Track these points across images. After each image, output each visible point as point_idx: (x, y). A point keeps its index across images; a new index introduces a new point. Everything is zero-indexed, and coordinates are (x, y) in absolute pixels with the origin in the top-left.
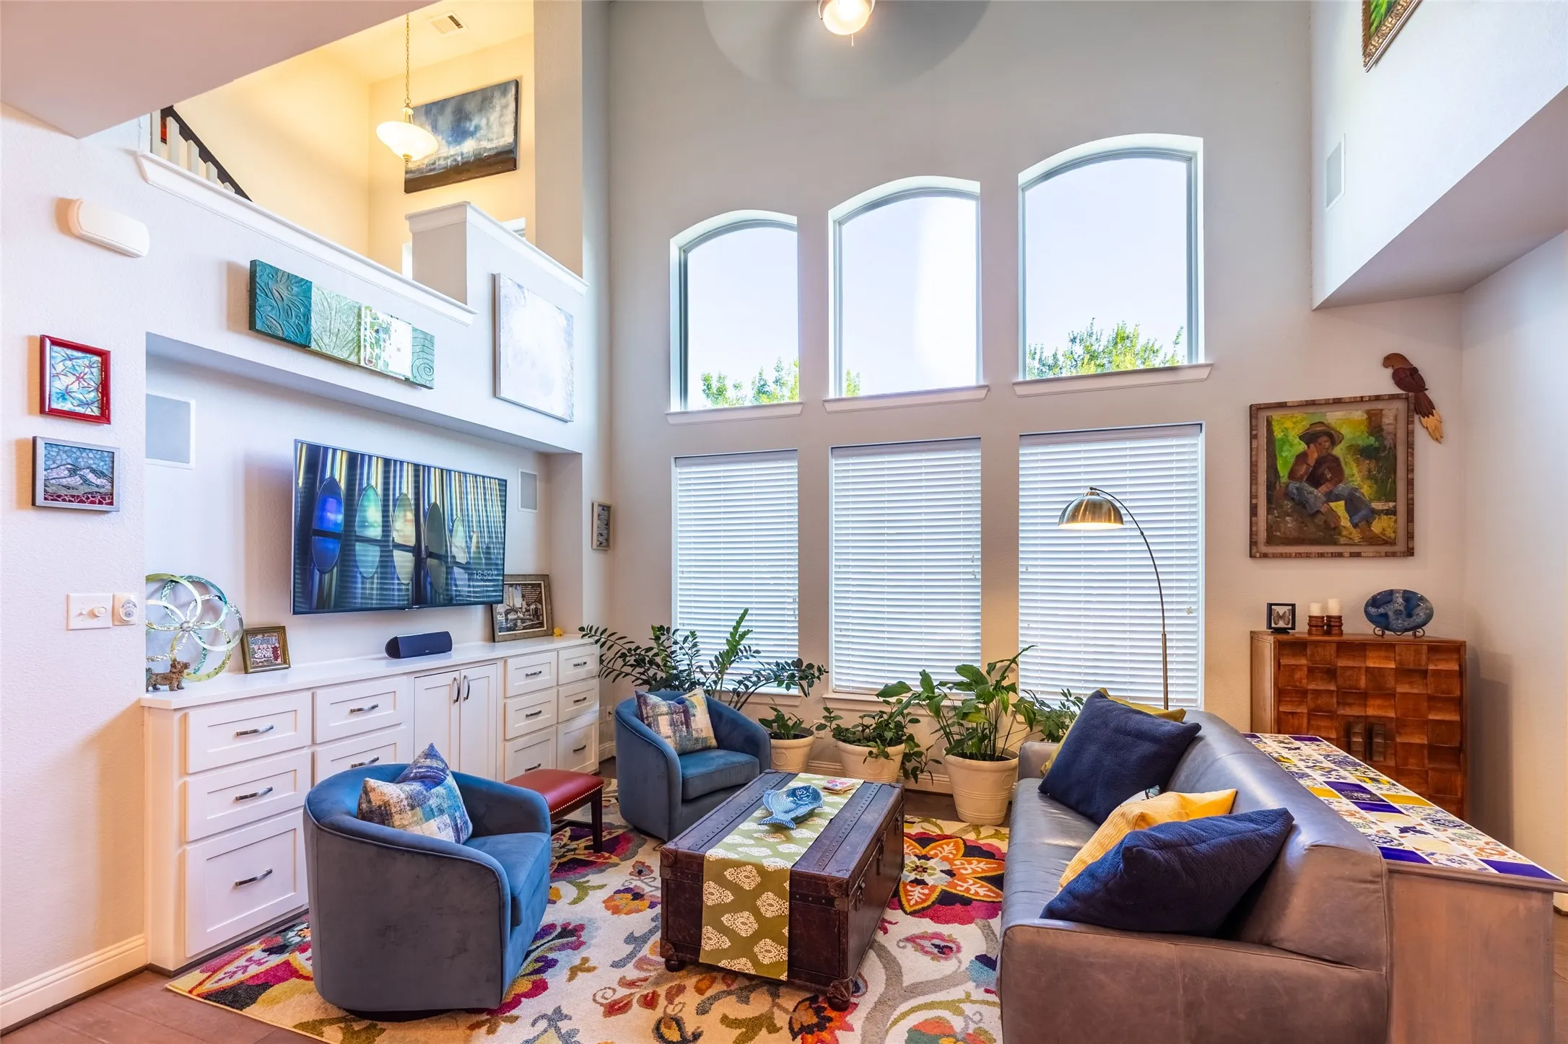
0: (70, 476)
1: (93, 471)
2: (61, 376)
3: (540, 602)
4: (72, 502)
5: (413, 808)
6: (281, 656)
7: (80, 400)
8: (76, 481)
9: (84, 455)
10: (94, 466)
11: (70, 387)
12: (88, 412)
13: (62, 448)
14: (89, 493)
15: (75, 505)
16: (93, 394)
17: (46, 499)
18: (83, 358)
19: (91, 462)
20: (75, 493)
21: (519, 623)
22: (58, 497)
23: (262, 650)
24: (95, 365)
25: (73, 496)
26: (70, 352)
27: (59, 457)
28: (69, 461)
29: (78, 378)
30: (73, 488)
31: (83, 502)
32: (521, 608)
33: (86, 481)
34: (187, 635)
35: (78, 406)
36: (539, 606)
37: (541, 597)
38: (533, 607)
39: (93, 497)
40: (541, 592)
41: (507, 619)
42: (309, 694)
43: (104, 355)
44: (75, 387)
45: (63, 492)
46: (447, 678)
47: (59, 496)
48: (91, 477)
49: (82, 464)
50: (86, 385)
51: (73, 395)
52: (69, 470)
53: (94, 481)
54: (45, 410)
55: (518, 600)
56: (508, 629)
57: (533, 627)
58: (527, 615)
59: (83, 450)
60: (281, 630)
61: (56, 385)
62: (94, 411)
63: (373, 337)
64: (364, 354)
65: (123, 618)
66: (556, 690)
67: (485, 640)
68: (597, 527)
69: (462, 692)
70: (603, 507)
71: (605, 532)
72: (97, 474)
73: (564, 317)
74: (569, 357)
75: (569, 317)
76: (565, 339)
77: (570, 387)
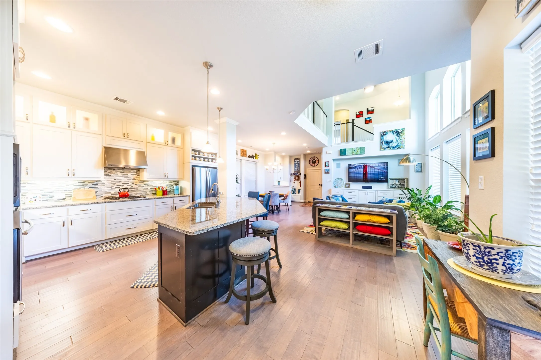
3: (405, 183)
6: (349, 187)
21: (397, 186)
22: (326, 173)
23: (347, 186)
36: (404, 184)
40: (405, 181)
41: (393, 186)
42: (343, 190)
43: (329, 162)
46: (365, 191)
54: (325, 167)
55: (397, 182)
56: (393, 187)
57: (401, 187)
58: (399, 185)
59: (327, 169)
60: (350, 184)
61: (326, 165)
62: (328, 166)
63: (354, 151)
64: (353, 153)
65: (330, 182)
66: (392, 198)
67: (386, 188)
68: (416, 168)
69: (367, 194)
70: (419, 163)
71: (420, 169)
72: (328, 171)
73: (401, 130)
74: (403, 136)
75: (402, 129)
76: (402, 134)
77: (404, 142)
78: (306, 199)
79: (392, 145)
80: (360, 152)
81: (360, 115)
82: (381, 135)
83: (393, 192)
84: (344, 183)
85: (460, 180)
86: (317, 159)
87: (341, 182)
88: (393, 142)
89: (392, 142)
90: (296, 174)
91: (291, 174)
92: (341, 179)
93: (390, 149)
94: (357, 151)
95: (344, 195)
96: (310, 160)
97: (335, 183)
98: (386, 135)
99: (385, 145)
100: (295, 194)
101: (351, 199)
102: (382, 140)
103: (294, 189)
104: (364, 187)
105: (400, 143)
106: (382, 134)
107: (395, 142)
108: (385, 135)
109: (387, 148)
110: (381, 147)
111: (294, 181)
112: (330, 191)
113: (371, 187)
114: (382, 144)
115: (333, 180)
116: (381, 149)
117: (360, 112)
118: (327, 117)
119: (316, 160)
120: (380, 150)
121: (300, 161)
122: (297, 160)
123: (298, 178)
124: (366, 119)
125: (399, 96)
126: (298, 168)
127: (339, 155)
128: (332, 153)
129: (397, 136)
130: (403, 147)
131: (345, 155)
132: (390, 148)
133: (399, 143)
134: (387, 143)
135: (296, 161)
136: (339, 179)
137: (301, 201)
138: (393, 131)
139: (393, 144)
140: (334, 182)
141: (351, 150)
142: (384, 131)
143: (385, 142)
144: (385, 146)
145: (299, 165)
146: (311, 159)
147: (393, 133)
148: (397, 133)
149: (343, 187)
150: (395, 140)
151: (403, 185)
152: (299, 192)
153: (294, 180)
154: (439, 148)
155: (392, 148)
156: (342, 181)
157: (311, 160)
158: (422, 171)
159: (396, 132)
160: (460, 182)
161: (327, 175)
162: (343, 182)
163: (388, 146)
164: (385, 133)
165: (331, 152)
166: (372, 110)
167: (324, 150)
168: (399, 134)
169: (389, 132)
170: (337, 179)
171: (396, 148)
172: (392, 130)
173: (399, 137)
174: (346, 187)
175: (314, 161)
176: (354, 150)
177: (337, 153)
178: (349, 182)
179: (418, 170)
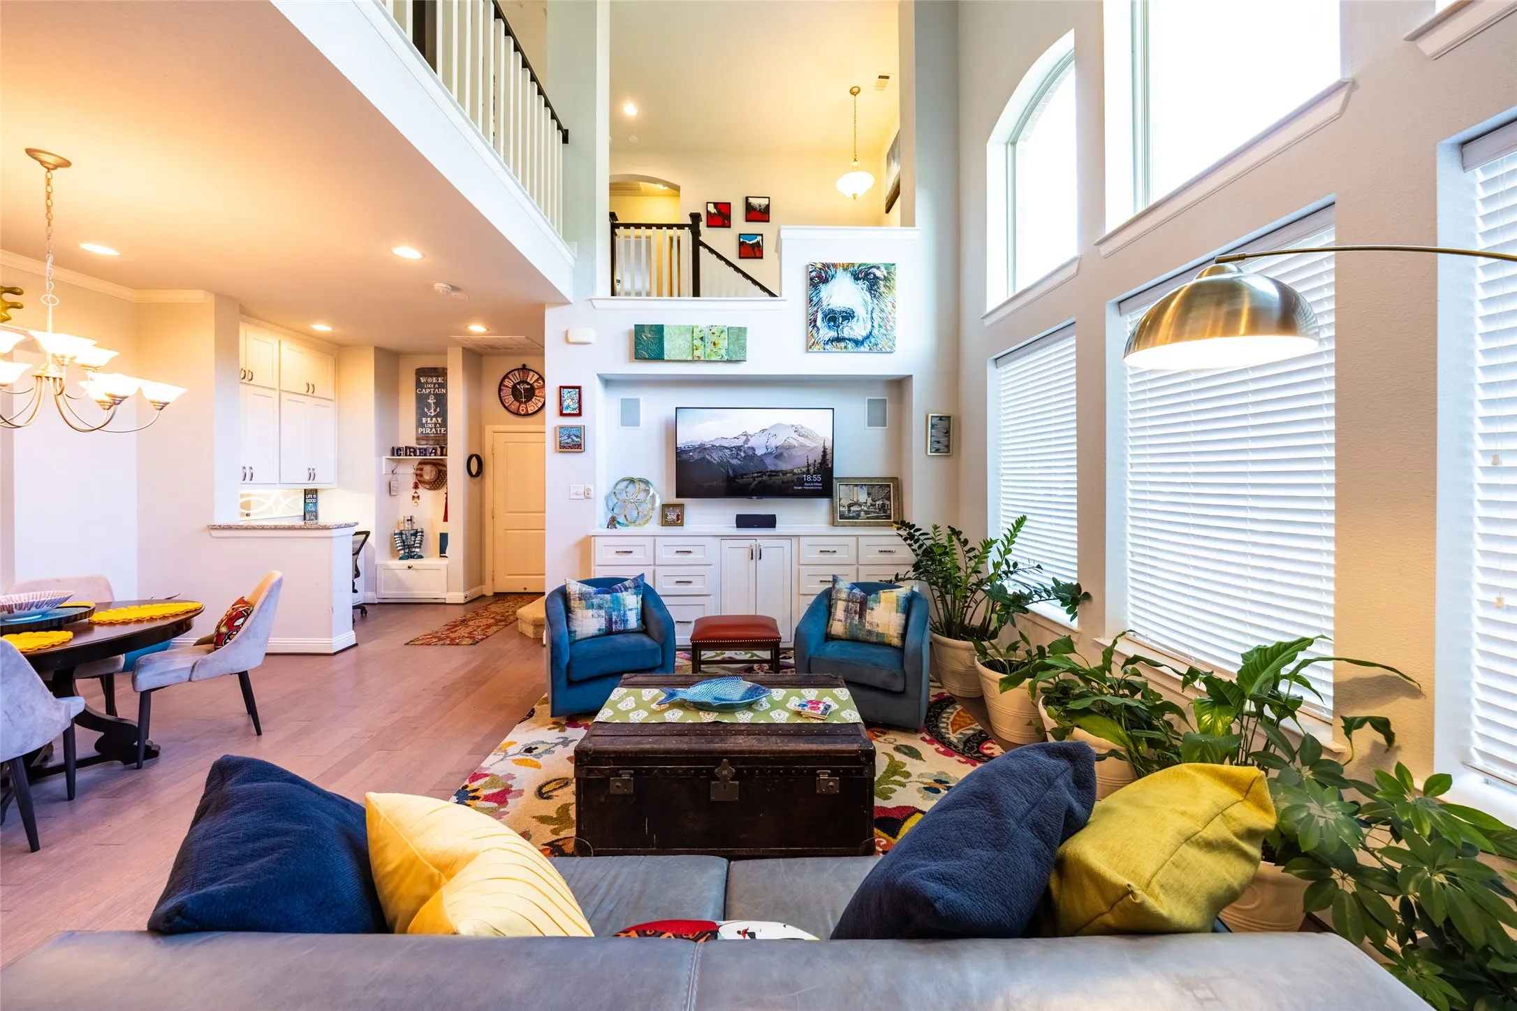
0: (567, 439)
1: (575, 436)
2: (567, 400)
3: (889, 499)
5: (580, 599)
6: (679, 521)
7: (572, 408)
8: (570, 440)
9: (573, 430)
10: (576, 434)
11: (570, 403)
12: (575, 412)
13: (564, 428)
15: (570, 450)
16: (577, 404)
17: (560, 449)
18: (573, 391)
19: (575, 432)
20: (569, 445)
21: (862, 514)
22: (564, 447)
23: (672, 516)
24: (577, 392)
25: (568, 447)
26: (570, 390)
27: (565, 432)
28: (567, 432)
29: (572, 399)
30: (568, 443)
31: (572, 448)
32: (866, 503)
33: (573, 440)
34: (631, 504)
35: (572, 410)
36: (888, 502)
37: (890, 495)
38: (880, 502)
39: (575, 446)
40: (890, 491)
41: (849, 511)
42: (652, 538)
43: (579, 388)
45: (566, 445)
46: (747, 543)
48: (574, 438)
49: (571, 433)
50: (574, 401)
51: (570, 406)
52: (567, 436)
53: (575, 440)
54: (562, 414)
55: (862, 497)
56: (849, 518)
57: (877, 518)
58: (872, 509)
59: (572, 427)
60: (682, 506)
61: (565, 404)
62: (577, 411)
63: (700, 339)
64: (697, 353)
65: (587, 495)
66: (855, 567)
67: (830, 524)
68: (931, 436)
69: (756, 554)
70: (941, 418)
71: (944, 440)
72: (577, 437)
73: (883, 269)
74: (890, 299)
75: (889, 266)
76: (885, 286)
77: (891, 324)
78: (481, 581)
79: (851, 332)
80: (727, 350)
81: (721, 217)
82: (812, 279)
83: (858, 539)
84: (658, 503)
85: (1332, 506)
86: (537, 381)
87: (642, 496)
88: (855, 319)
89: (853, 317)
90: (425, 450)
91: (396, 451)
92: (641, 480)
93: (846, 347)
94: (714, 344)
95: (655, 565)
96: (501, 384)
97: (616, 501)
98: (830, 285)
99: (827, 330)
100: (421, 557)
101: (689, 582)
102: (814, 303)
103: (415, 534)
104: (743, 521)
105: (880, 326)
106: (814, 274)
107: (861, 319)
108: (826, 281)
109: (832, 341)
110: (809, 336)
111: (416, 487)
112: (585, 547)
113: (769, 522)
114: (813, 322)
115: (602, 488)
116: (810, 344)
117: (719, 206)
118: (565, 140)
119: (531, 385)
120: (807, 351)
121: (444, 385)
122: (430, 380)
123: (440, 471)
124: (741, 240)
125: (855, 160)
126: (439, 420)
127: (630, 358)
128: (592, 338)
129: (868, 294)
130: (891, 344)
131: (659, 357)
132: (843, 344)
133: (876, 325)
134: (833, 318)
135: (427, 383)
136: (632, 481)
137: (449, 594)
138: (856, 268)
139: (855, 327)
140: (607, 499)
141: (689, 336)
142: (824, 265)
143: (826, 317)
144: (826, 333)
145: (441, 401)
146: (506, 376)
147: (856, 278)
148: (868, 277)
149: (653, 527)
150: (860, 312)
151: (883, 505)
152: (443, 549)
153: (412, 485)
154: (1072, 335)
155: (850, 345)
156: (647, 491)
157: (509, 383)
158: (949, 452)
159: (867, 274)
160: (1332, 520)
161: (571, 459)
162: (653, 497)
163: (836, 335)
164: (826, 272)
165: (589, 334)
166: (763, 207)
167: (554, 321)
168: (876, 287)
169: (840, 271)
170: (623, 480)
171: (866, 346)
172: (853, 265)
173: (876, 301)
174: (665, 522)
175: (525, 390)
176: (702, 339)
177: (623, 346)
178: (678, 496)
179: (937, 446)
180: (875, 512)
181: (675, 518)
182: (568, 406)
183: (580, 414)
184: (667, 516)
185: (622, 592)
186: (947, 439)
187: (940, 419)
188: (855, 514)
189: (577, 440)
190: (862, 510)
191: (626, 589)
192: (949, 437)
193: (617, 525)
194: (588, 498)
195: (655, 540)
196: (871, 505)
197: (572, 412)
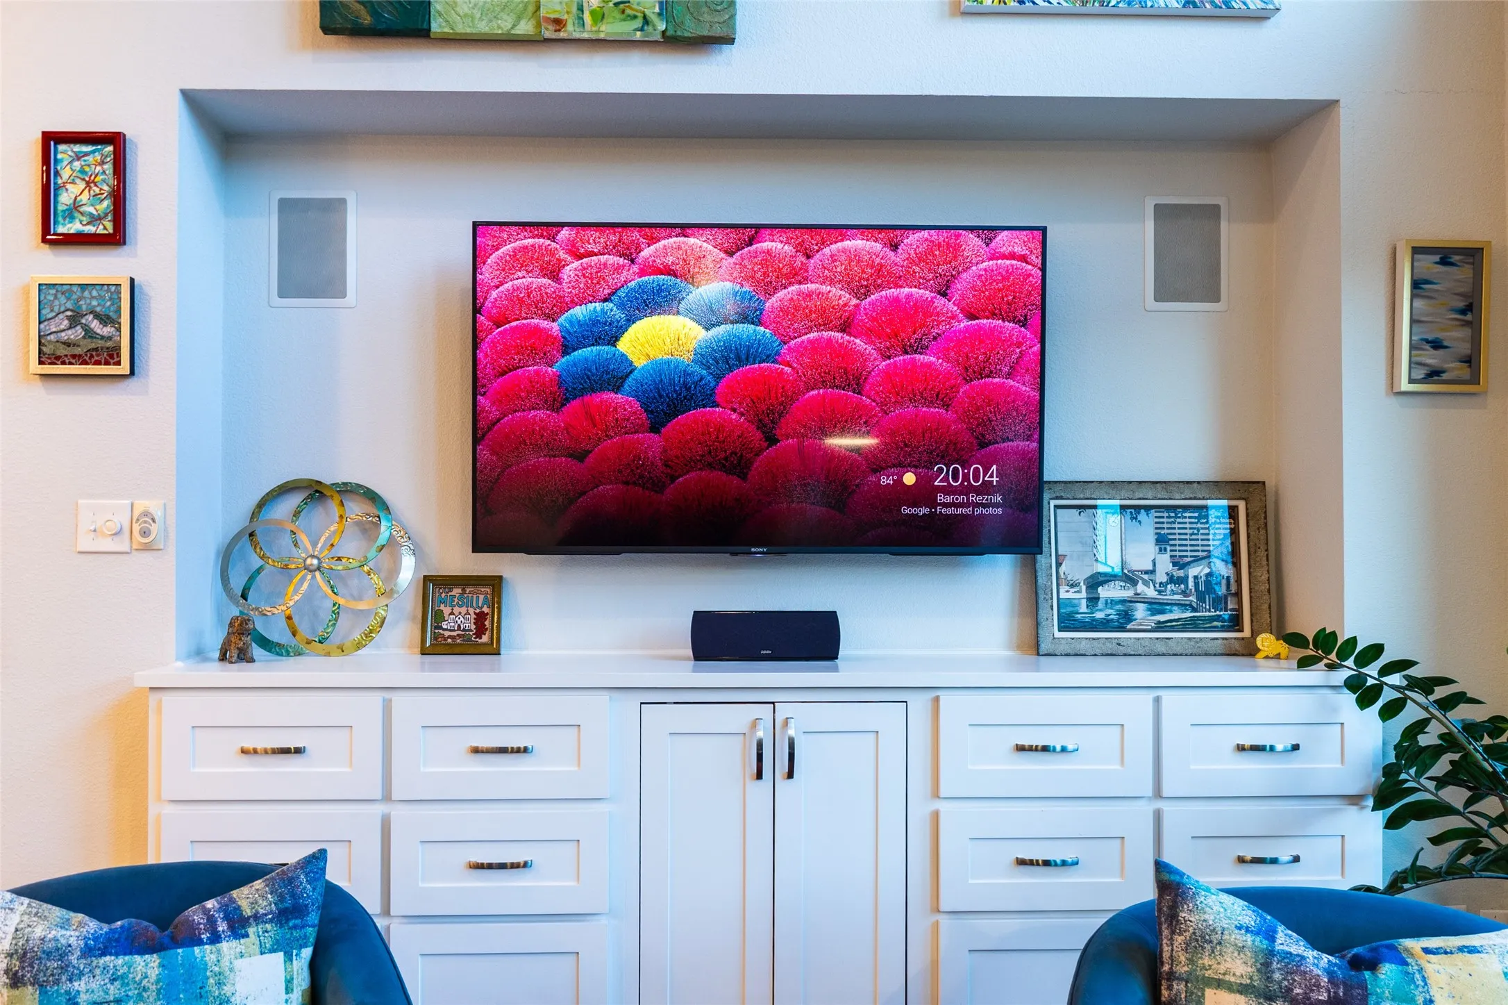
0: (70, 328)
1: (97, 316)
2: (68, 186)
4: (73, 364)
7: (91, 215)
8: (78, 334)
9: (86, 294)
10: (98, 309)
11: (79, 198)
12: (100, 230)
13: (60, 289)
14: (94, 349)
15: (76, 369)
16: (106, 203)
17: (41, 363)
18: (94, 152)
19: (94, 303)
20: (78, 351)
21: (1140, 611)
22: (56, 359)
23: (456, 616)
24: (108, 159)
25: (74, 356)
26: (78, 148)
27: (57, 303)
28: (69, 305)
29: (88, 183)
30: (74, 345)
31: (87, 363)
32: (1153, 572)
33: (89, 333)
34: (309, 577)
35: (88, 223)
38: (1200, 571)
39: (98, 355)
41: (1093, 600)
42: (383, 701)
43: (115, 140)
44: (84, 198)
45: (62, 351)
46: (737, 718)
47: (58, 358)
48: (95, 325)
49: (84, 307)
50: (97, 190)
51: (82, 209)
52: (68, 318)
53: (99, 331)
54: (50, 239)
55: (1138, 550)
56: (1093, 626)
58: (1172, 594)
59: (87, 287)
60: (495, 584)
61: (63, 199)
62: (107, 227)
65: (139, 538)
66: (1147, 809)
67: (1020, 647)
68: (1413, 321)
69: (776, 761)
70: (1445, 256)
71: (1457, 337)
72: (105, 319)
83: (1158, 703)
84: (409, 572)
87: (351, 547)
92: (347, 490)
95: (387, 799)
97: (255, 564)
101: (521, 866)
104: (716, 638)
112: (129, 732)
115: (206, 514)
127: (307, 31)
131: (411, 26)
136: (316, 492)
140: (224, 556)
149: (389, 657)
156: (372, 530)
158: (1475, 380)
161: (86, 402)
162: (392, 550)
170: (285, 489)
174: (433, 642)
178: (481, 543)
179: (1432, 358)
180: (1183, 606)
181: (469, 624)
182: (76, 206)
183: (116, 238)
184: (439, 617)
185: (216, 939)
186: (1465, 333)
187: (1444, 262)
188: (1112, 613)
189: (107, 331)
190: (1138, 598)
191: (238, 925)
192: (1474, 327)
193: (257, 651)
194: (147, 548)
195: (387, 708)
196: (1172, 579)
197: (90, 229)
